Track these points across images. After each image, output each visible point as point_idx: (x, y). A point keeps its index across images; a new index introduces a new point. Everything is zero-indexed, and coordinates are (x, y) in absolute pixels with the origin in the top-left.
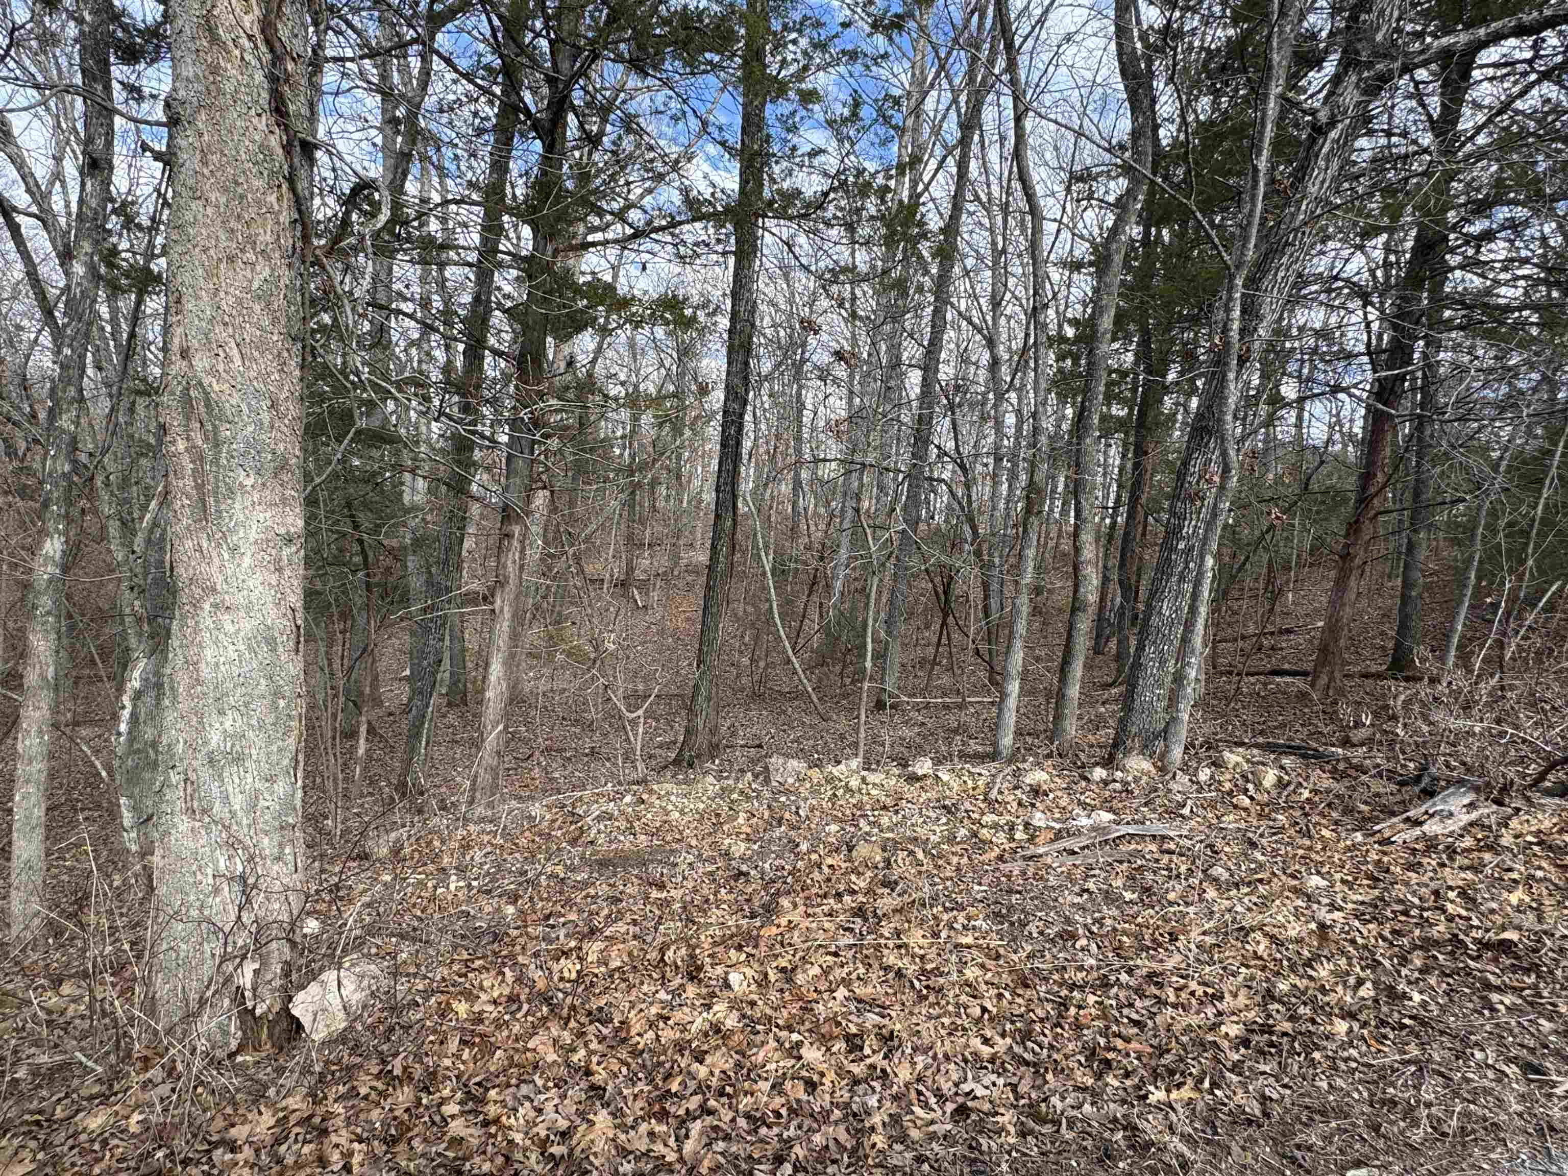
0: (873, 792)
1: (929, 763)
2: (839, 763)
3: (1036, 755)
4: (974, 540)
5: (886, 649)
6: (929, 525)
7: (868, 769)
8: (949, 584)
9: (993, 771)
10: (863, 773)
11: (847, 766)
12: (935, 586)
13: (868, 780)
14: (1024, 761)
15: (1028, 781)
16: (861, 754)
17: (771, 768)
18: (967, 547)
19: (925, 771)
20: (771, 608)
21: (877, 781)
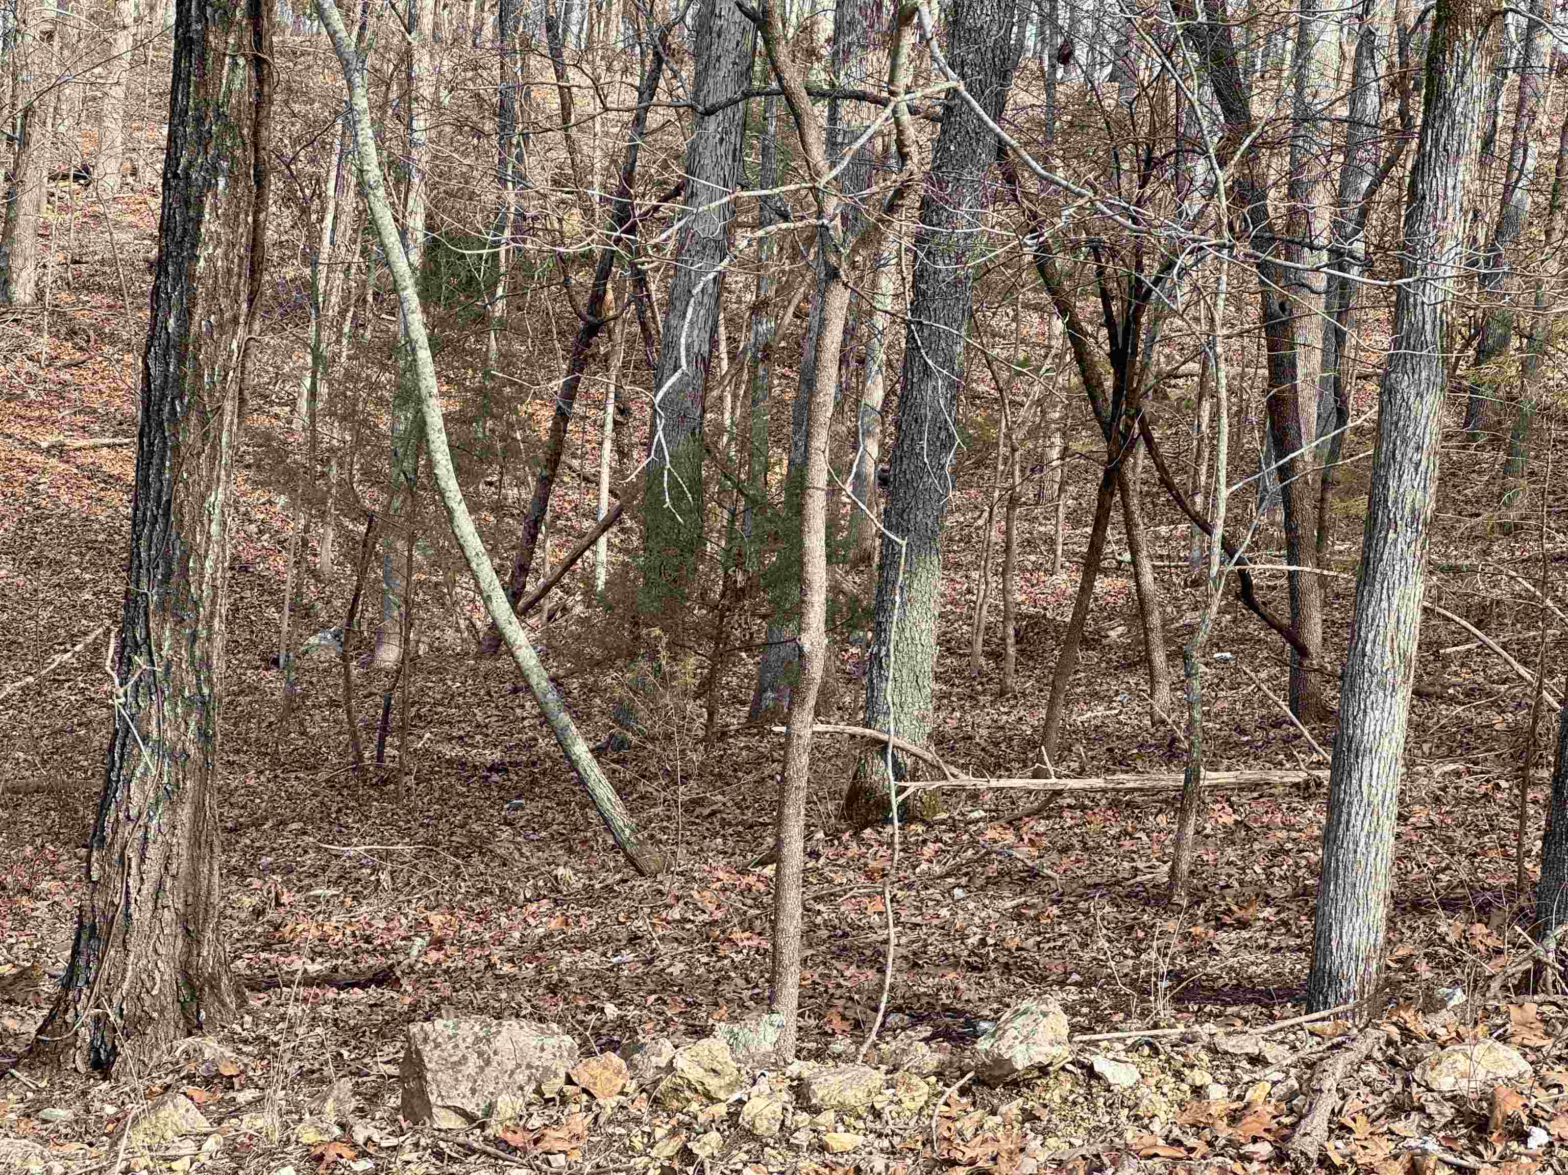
0: (841, 1140)
1: (1060, 1023)
2: (700, 1032)
3: (1479, 984)
4: (1231, 142)
5: (884, 586)
6: (1050, 86)
7: (818, 1055)
8: (1132, 321)
9: (1310, 1048)
10: (797, 1067)
11: (733, 1041)
12: (1075, 333)
13: (819, 1093)
14: (1432, 1005)
15: (1445, 1083)
16: (790, 993)
17: (431, 1057)
18: (1200, 168)
19: (1041, 1053)
20: (420, 426)
21: (855, 1096)
